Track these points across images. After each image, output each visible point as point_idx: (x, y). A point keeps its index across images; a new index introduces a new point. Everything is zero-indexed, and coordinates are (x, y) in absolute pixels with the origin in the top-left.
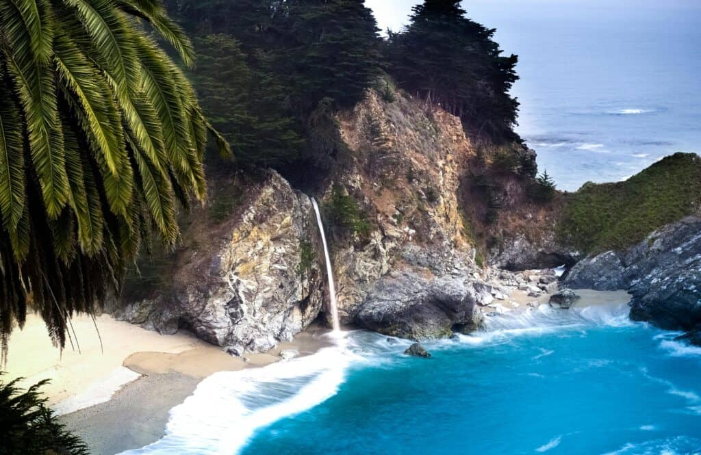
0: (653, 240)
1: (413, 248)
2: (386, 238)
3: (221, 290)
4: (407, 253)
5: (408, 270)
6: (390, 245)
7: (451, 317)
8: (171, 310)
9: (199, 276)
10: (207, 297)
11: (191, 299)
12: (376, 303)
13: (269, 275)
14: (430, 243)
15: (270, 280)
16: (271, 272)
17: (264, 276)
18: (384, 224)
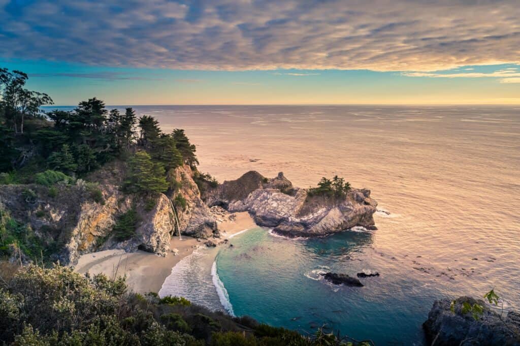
0: (251, 196)
1: (196, 209)
2: (189, 207)
3: (155, 234)
4: (195, 211)
5: (196, 215)
6: (191, 209)
7: (212, 229)
8: (137, 243)
9: (146, 230)
10: (150, 237)
11: (144, 238)
12: (191, 228)
13: (165, 225)
14: (201, 207)
15: (165, 227)
16: (165, 224)
17: (164, 226)
18: (189, 203)
